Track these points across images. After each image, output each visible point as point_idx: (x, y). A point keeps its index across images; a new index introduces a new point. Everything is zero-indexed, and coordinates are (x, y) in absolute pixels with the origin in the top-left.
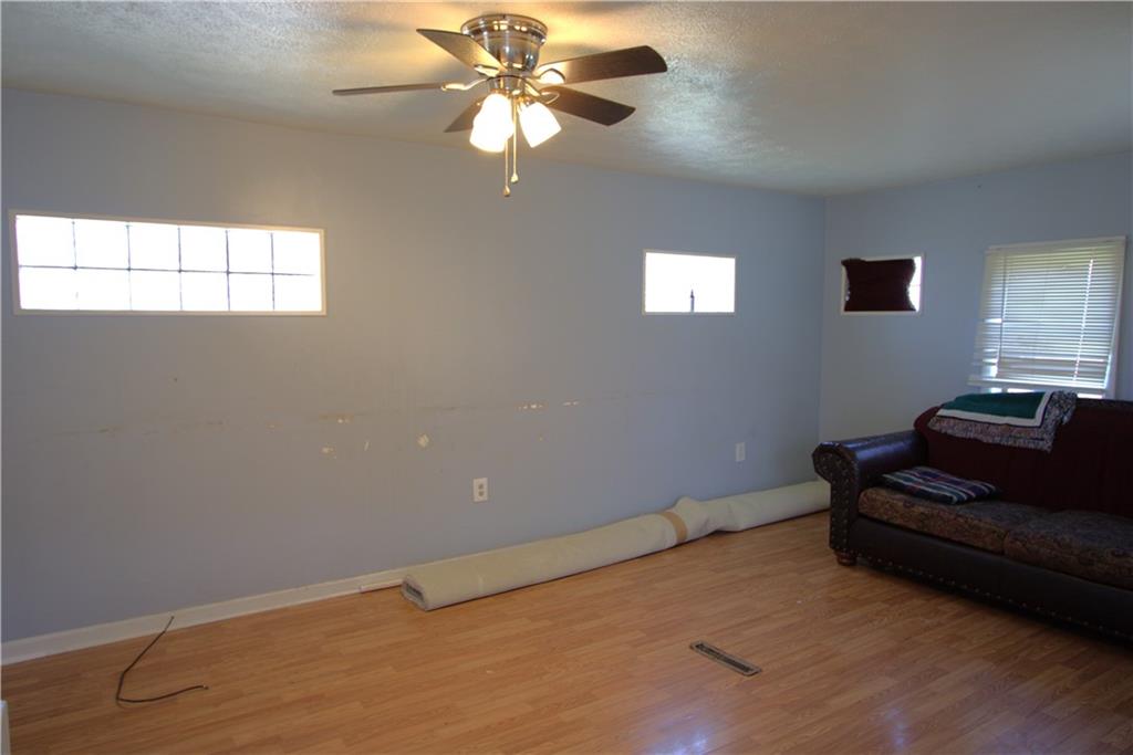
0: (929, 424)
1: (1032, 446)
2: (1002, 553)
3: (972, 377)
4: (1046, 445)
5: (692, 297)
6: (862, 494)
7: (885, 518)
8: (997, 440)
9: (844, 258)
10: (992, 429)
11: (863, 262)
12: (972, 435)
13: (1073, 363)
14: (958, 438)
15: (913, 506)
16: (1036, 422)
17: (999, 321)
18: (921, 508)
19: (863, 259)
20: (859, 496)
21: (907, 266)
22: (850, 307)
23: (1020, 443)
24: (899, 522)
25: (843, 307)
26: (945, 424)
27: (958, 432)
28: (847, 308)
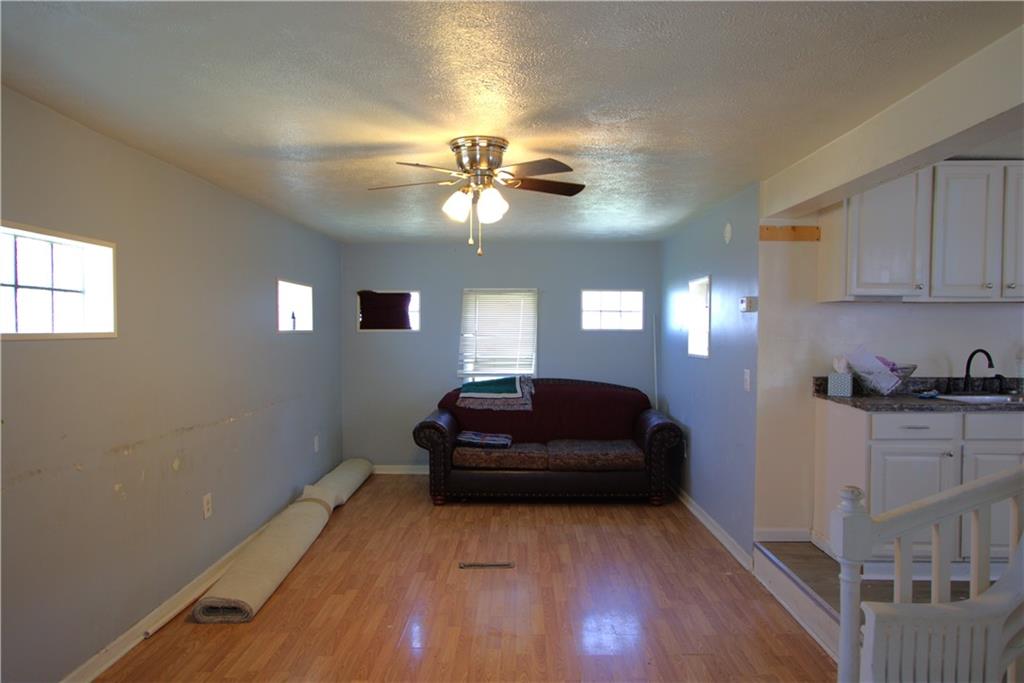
0: (458, 403)
1: (522, 408)
2: (548, 469)
3: (460, 371)
4: (529, 407)
5: (293, 317)
6: (455, 453)
7: (474, 465)
8: (502, 408)
9: (358, 290)
10: (497, 402)
11: (375, 293)
12: (485, 407)
13: (515, 360)
14: (479, 410)
15: (490, 453)
16: (519, 394)
17: (471, 335)
18: (496, 454)
19: (374, 291)
20: (452, 455)
21: (404, 299)
22: (364, 326)
23: (516, 408)
24: (484, 465)
25: (358, 325)
26: (467, 402)
27: (476, 406)
28: (362, 328)
